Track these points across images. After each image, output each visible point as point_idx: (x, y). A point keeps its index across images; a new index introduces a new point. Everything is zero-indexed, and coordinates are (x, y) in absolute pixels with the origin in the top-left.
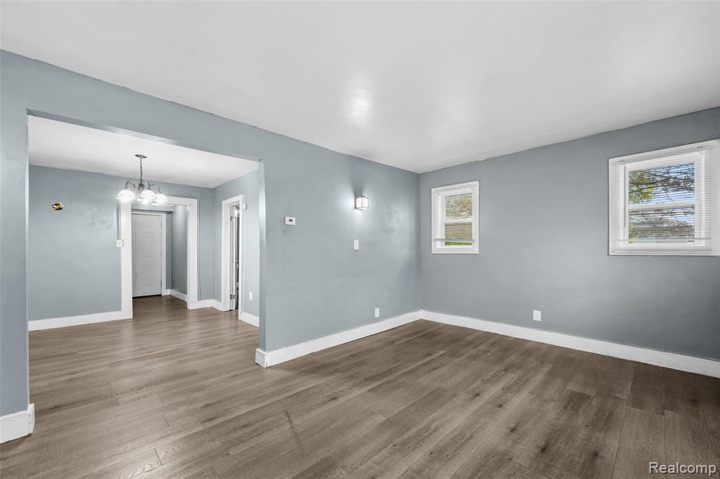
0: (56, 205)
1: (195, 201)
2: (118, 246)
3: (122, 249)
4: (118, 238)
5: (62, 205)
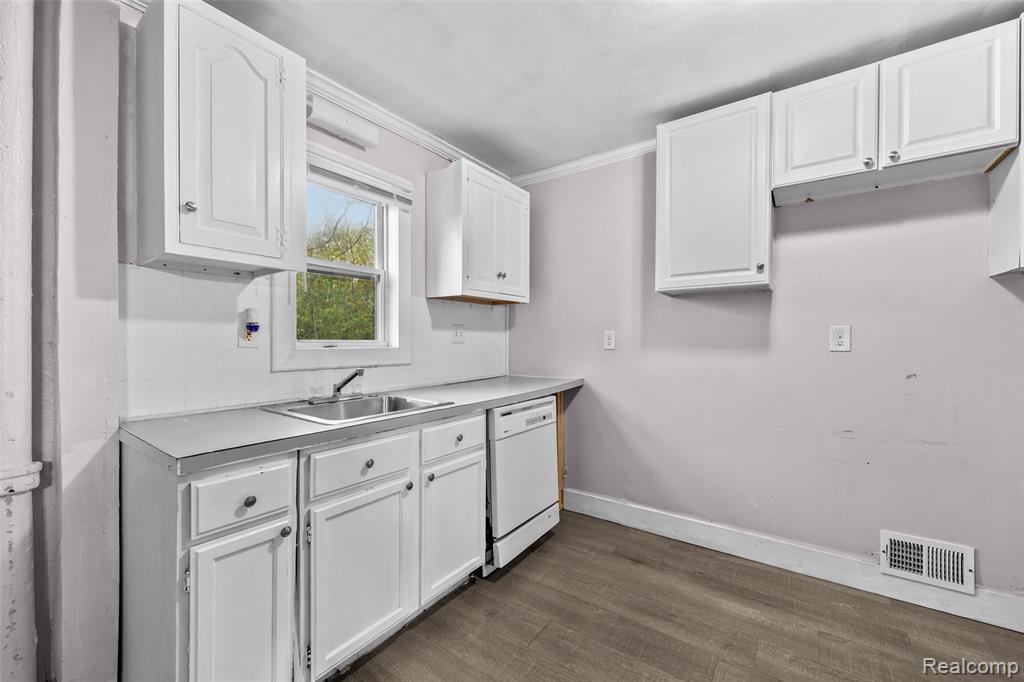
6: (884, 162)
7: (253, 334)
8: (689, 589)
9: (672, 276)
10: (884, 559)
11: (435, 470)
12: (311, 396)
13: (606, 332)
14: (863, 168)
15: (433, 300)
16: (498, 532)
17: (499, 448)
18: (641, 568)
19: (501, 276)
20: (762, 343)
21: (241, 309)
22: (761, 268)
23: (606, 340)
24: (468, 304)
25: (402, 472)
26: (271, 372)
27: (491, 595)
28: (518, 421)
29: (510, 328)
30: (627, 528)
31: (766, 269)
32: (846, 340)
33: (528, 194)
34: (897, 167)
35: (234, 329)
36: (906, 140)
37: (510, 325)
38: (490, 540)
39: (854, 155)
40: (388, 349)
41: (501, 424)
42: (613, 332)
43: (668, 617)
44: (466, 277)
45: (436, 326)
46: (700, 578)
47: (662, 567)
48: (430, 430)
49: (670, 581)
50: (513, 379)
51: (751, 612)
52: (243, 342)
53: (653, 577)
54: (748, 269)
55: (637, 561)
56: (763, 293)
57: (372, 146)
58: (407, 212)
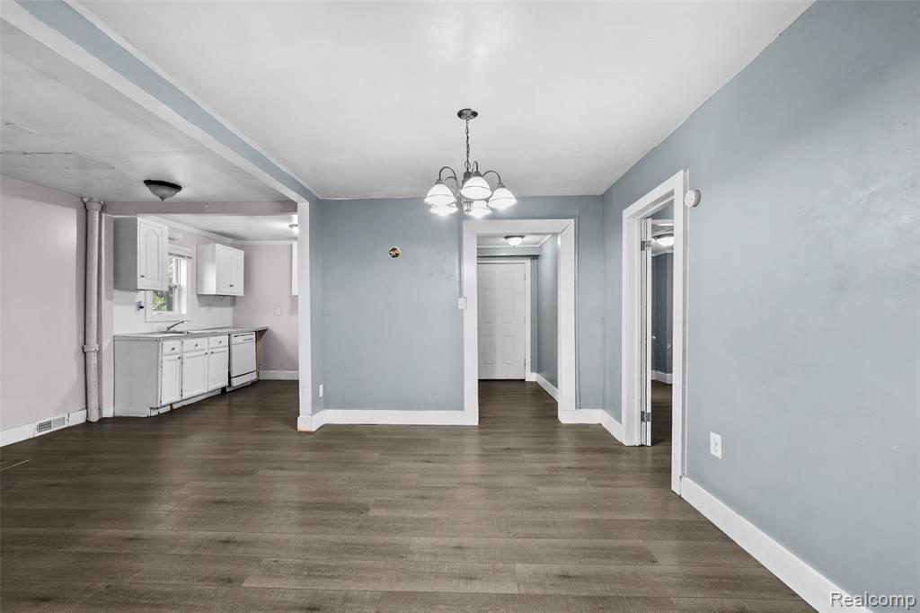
0: (392, 250)
1: (570, 224)
2: (460, 307)
3: (465, 311)
4: (461, 296)
5: (399, 251)
7: (140, 309)
11: (214, 351)
13: (277, 309)
15: (198, 295)
16: (233, 375)
17: (233, 347)
19: (232, 286)
21: (137, 301)
23: (276, 312)
25: (203, 350)
26: (146, 322)
27: (228, 398)
28: (240, 339)
33: (244, 252)
35: (134, 308)
37: (233, 305)
38: (230, 378)
41: (234, 340)
42: (280, 308)
44: (217, 287)
45: (201, 305)
48: (211, 339)
50: (234, 328)
52: (137, 312)
58: (189, 262)
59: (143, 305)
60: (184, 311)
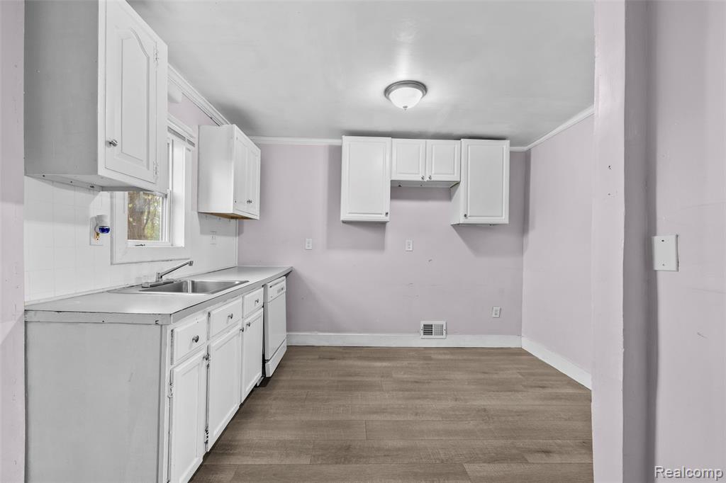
6: (427, 179)
7: (101, 235)
8: (359, 363)
9: (350, 213)
10: (422, 332)
11: (250, 319)
12: (144, 281)
13: (307, 239)
14: (421, 180)
15: (203, 215)
16: (268, 356)
17: (269, 308)
18: (335, 361)
19: (249, 202)
20: (381, 247)
21: (92, 215)
22: (387, 214)
23: (307, 245)
24: (218, 218)
25: (237, 323)
26: (112, 264)
27: (268, 392)
28: (274, 292)
29: (239, 235)
30: (319, 347)
31: (389, 215)
32: (411, 246)
33: (260, 151)
34: (431, 182)
35: (86, 231)
36: (433, 172)
37: (240, 232)
38: (264, 361)
39: (418, 174)
40: (173, 248)
42: (311, 239)
43: (356, 375)
44: (235, 202)
45: (202, 232)
46: (361, 358)
47: (344, 358)
48: (246, 297)
49: (350, 362)
51: (385, 364)
52: (93, 241)
53: (343, 363)
54: (381, 214)
55: (331, 359)
56: (382, 225)
57: (177, 103)
58: (190, 150)
59: (107, 224)
60: (180, 241)
